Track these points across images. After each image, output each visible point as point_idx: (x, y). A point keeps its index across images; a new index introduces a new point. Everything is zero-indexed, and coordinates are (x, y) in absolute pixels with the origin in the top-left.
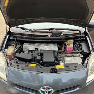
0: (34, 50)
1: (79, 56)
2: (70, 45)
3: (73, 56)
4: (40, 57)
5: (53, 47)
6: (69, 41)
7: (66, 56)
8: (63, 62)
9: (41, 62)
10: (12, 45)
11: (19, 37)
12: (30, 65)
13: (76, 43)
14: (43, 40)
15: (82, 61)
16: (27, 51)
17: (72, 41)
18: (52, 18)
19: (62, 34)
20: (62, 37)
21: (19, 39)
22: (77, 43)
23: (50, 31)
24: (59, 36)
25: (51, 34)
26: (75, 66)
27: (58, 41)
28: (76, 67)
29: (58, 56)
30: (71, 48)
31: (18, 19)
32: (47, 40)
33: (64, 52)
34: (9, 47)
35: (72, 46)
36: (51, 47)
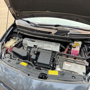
0: (33, 46)
1: (83, 64)
2: (75, 47)
3: (75, 62)
4: (36, 56)
5: (54, 46)
6: (75, 42)
7: (66, 61)
8: (60, 67)
9: (35, 62)
10: (13, 38)
11: (22, 31)
12: (21, 64)
13: (84, 46)
14: (45, 38)
15: (85, 72)
16: (26, 47)
17: (80, 43)
18: (58, 13)
19: (69, 33)
20: (68, 37)
21: (22, 33)
22: (86, 47)
23: (56, 28)
24: (64, 35)
25: (55, 31)
26: (73, 76)
27: (62, 40)
28: (74, 78)
29: (57, 58)
30: (76, 51)
31: (22, 11)
32: (49, 38)
33: (65, 55)
34: (11, 39)
35: (78, 49)
36: (51, 47)
